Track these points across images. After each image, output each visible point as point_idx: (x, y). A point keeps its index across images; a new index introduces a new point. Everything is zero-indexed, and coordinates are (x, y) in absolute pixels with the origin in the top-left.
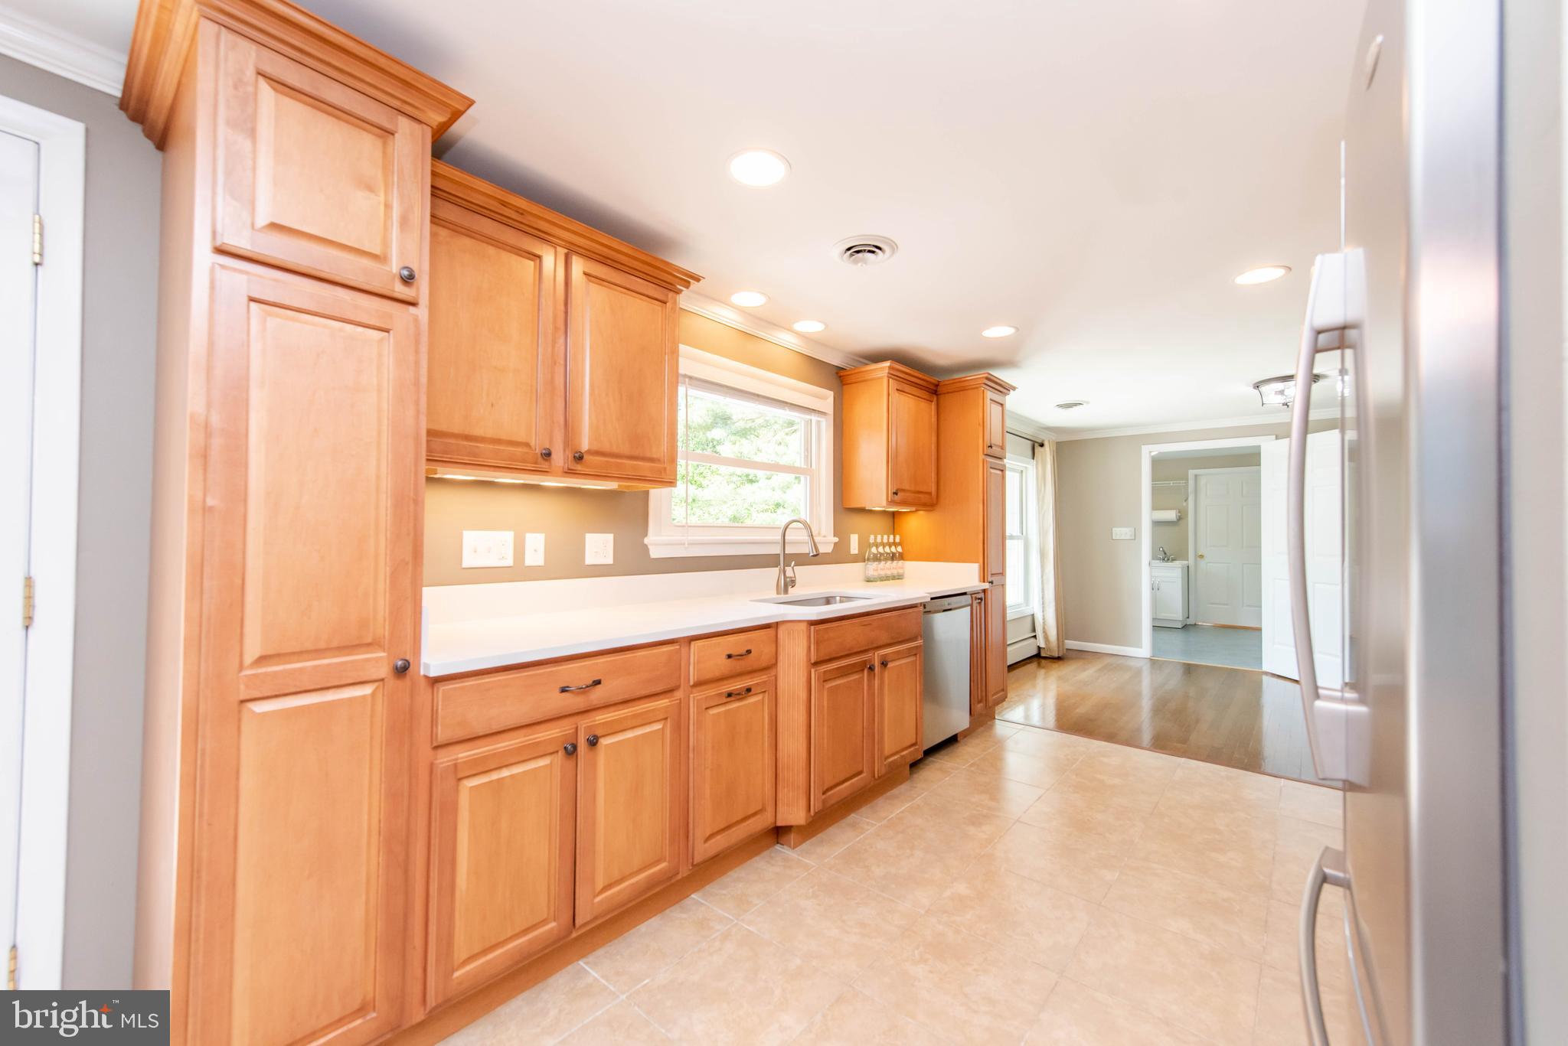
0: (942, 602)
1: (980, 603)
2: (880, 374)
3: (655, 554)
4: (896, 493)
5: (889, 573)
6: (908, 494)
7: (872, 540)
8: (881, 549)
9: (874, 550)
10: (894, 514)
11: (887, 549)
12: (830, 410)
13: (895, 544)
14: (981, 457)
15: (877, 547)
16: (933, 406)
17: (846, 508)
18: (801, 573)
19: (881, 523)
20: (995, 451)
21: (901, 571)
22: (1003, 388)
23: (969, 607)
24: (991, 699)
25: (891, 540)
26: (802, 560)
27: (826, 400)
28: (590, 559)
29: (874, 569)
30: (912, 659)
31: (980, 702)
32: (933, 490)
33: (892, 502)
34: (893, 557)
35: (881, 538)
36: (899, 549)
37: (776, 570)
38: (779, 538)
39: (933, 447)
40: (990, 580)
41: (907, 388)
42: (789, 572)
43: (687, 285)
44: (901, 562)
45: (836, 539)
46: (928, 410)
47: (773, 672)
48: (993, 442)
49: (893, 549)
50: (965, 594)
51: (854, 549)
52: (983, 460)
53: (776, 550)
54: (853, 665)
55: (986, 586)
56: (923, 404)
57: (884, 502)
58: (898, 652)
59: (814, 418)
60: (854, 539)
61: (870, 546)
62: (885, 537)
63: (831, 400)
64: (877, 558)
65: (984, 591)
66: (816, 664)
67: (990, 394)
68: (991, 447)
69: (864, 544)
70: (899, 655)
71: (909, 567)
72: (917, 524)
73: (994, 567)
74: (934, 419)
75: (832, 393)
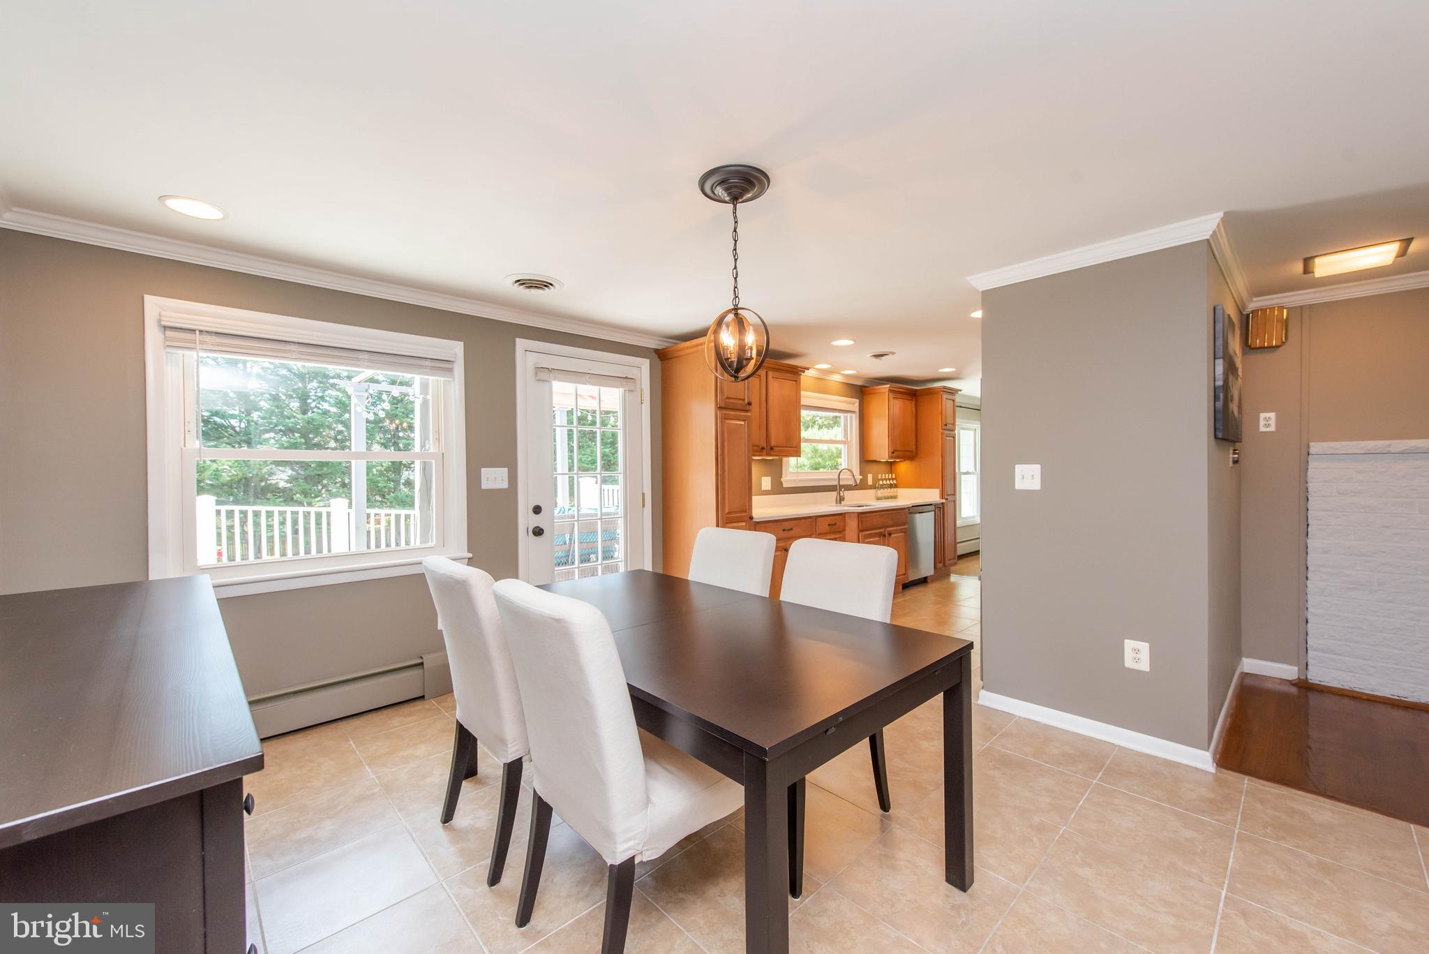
0: (919, 508)
1: (940, 510)
2: (883, 390)
3: (785, 485)
4: (893, 453)
5: (889, 495)
6: (900, 453)
7: (880, 477)
8: (885, 482)
9: (881, 482)
10: (891, 463)
11: (888, 482)
12: (857, 410)
13: (893, 479)
14: (941, 431)
15: (883, 481)
16: (913, 403)
17: (866, 460)
18: (847, 494)
19: (884, 468)
20: (949, 426)
21: (895, 494)
22: (952, 392)
23: (933, 512)
24: (947, 563)
25: (890, 477)
26: (848, 488)
27: (854, 404)
28: (764, 488)
29: (881, 493)
30: (903, 534)
31: (940, 562)
32: (914, 448)
33: (892, 458)
34: (891, 486)
35: (885, 477)
36: (895, 482)
37: (836, 492)
38: (837, 477)
39: (914, 425)
40: (946, 497)
41: (899, 396)
42: (842, 494)
43: (804, 372)
44: (895, 489)
45: (861, 477)
46: (910, 405)
47: (843, 533)
48: (948, 422)
49: (891, 482)
50: (931, 505)
51: (870, 482)
52: (942, 433)
53: (835, 483)
54: (877, 533)
55: (944, 501)
56: (908, 403)
57: (887, 457)
58: (896, 530)
59: (849, 415)
60: (870, 477)
61: (879, 480)
62: (887, 475)
63: (857, 404)
64: (882, 487)
65: (943, 504)
66: (862, 531)
67: (945, 396)
68: (946, 425)
69: (875, 480)
70: (897, 532)
71: (901, 492)
72: (904, 467)
73: (949, 491)
74: (914, 410)
75: (858, 400)
